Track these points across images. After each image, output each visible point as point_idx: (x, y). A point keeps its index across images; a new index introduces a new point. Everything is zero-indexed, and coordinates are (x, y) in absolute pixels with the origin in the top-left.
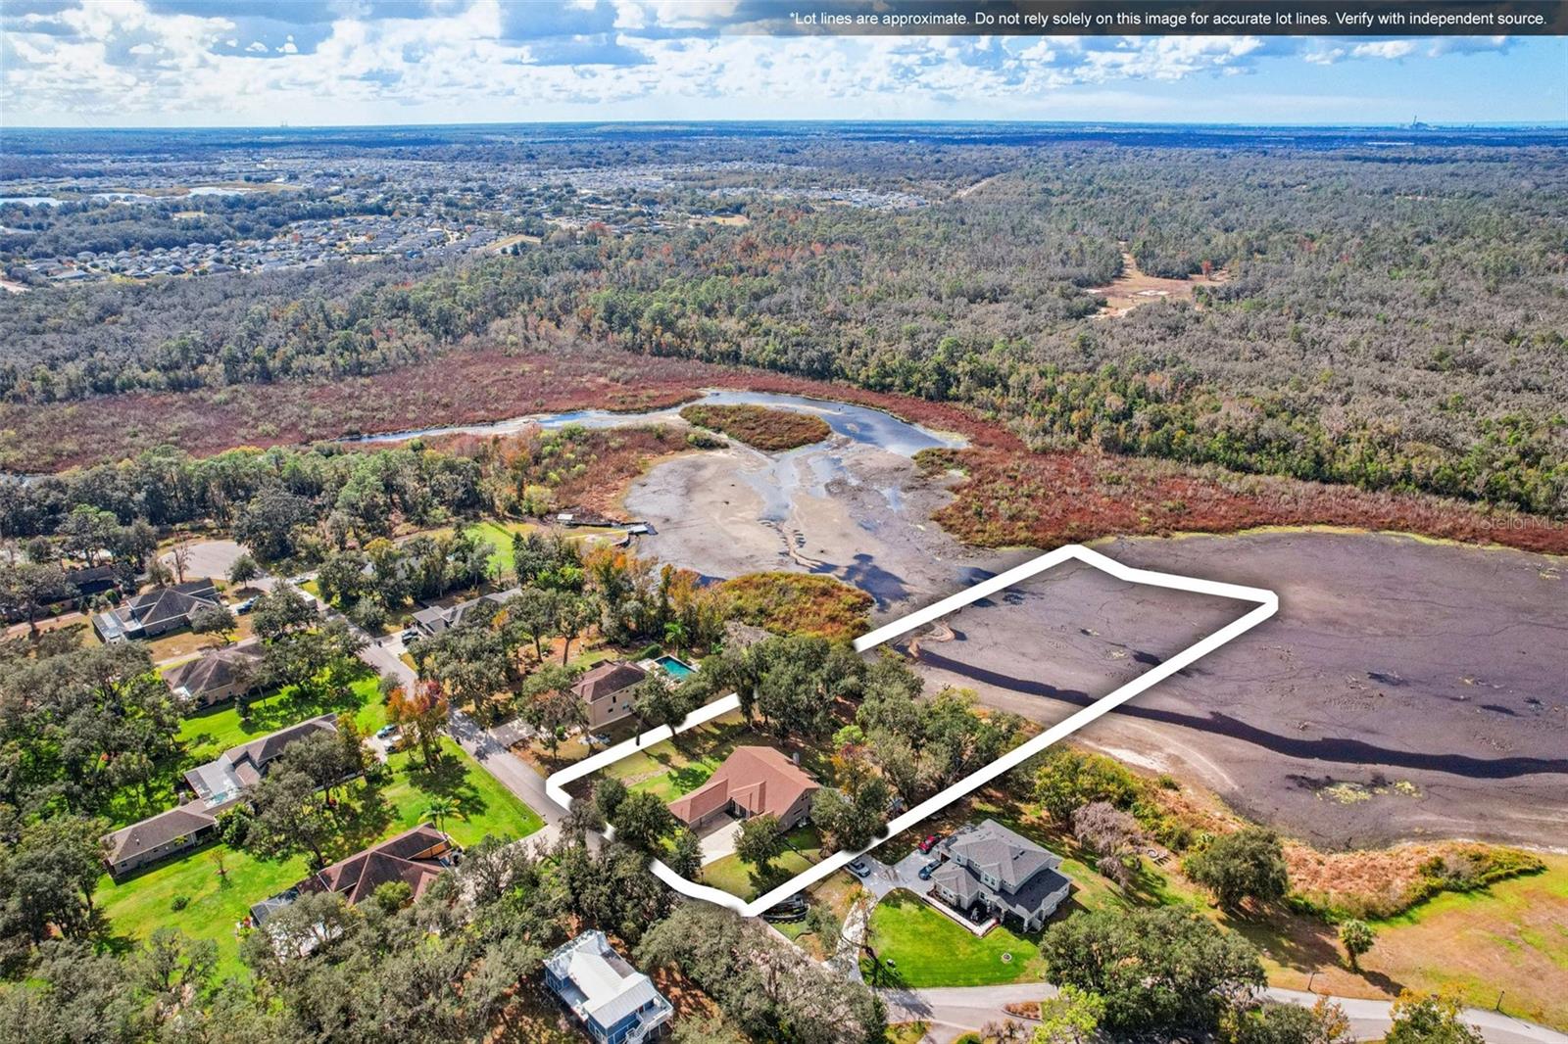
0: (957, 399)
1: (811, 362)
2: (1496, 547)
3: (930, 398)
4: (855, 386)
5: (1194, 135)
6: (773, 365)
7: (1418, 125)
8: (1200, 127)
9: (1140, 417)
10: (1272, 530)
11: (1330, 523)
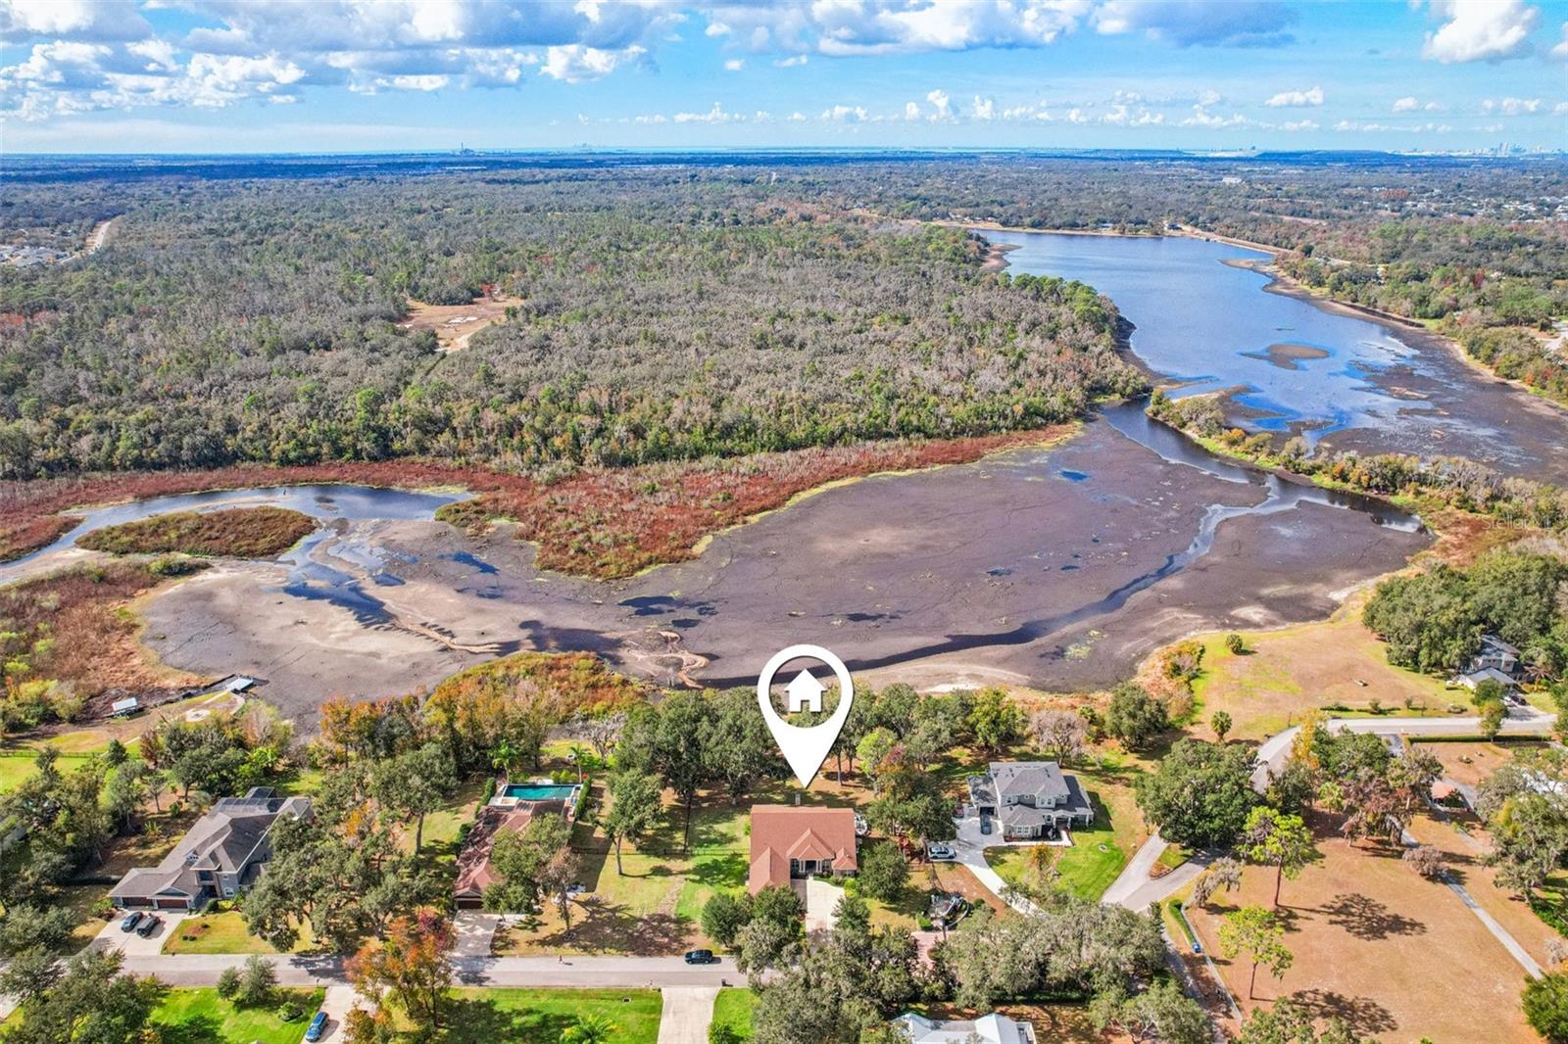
0: (406, 453)
1: (194, 448)
2: (938, 467)
3: (374, 459)
4: (272, 465)
5: (269, 166)
6: (139, 464)
7: (466, 151)
8: (276, 157)
9: (619, 429)
10: (803, 495)
11: (832, 479)
